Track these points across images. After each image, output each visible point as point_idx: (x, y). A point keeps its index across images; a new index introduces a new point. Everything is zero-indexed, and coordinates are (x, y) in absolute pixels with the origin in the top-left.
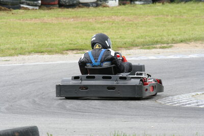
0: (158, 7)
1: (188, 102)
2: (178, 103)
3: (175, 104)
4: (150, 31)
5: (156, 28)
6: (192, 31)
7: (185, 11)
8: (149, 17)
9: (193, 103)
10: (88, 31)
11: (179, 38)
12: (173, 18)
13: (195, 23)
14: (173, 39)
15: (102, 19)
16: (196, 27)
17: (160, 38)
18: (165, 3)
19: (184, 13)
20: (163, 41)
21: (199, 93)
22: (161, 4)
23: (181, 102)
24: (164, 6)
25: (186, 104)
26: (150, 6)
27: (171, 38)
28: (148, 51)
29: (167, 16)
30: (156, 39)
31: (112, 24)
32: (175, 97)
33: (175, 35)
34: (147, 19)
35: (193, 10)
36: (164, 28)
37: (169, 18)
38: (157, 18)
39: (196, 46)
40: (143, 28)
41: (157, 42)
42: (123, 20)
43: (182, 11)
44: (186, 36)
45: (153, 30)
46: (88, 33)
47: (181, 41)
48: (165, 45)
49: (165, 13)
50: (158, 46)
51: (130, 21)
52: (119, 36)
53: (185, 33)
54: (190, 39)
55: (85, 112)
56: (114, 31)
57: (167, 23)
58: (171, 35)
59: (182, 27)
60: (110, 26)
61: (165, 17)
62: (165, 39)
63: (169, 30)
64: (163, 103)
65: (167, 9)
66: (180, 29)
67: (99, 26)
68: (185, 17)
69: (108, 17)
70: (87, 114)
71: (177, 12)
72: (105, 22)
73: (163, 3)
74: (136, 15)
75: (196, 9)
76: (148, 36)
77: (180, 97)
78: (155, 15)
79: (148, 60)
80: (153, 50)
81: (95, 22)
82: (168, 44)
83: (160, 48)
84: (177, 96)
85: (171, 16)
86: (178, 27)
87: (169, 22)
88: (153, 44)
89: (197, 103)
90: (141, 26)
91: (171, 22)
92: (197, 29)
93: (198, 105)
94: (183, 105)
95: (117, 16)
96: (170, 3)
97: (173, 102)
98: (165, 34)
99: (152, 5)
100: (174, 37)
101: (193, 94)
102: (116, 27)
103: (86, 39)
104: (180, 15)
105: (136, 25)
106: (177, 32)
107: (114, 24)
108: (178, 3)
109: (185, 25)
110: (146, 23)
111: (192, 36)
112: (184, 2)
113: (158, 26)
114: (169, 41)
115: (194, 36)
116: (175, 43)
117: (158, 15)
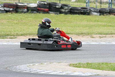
0: (9, 15)
1: (25, 70)
2: (19, 70)
4: (4, 28)
5: (7, 27)
6: (28, 29)
7: (24, 18)
8: (4, 21)
9: (28, 70)
11: (20, 33)
12: (17, 22)
13: (29, 25)
14: (17, 33)
16: (30, 27)
17: (10, 32)
18: (13, 13)
19: (24, 19)
20: (11, 34)
21: (31, 65)
22: (10, 13)
23: (21, 69)
24: (12, 14)
25: (24, 71)
26: (4, 14)
27: (16, 33)
28: (3, 39)
30: (7, 33)
32: (18, 66)
33: (18, 31)
34: (2, 21)
35: (29, 17)
36: (12, 27)
37: (15, 22)
38: (8, 21)
41: (8, 35)
43: (22, 18)
44: (25, 32)
45: (6, 28)
47: (22, 35)
48: (12, 37)
49: (13, 19)
50: (9, 37)
53: (24, 30)
54: (26, 34)
58: (16, 31)
59: (22, 27)
62: (13, 33)
63: (15, 28)
64: (11, 70)
65: (14, 16)
66: (21, 28)
68: (24, 21)
71: (19, 18)
73: (12, 13)
75: (30, 17)
76: (3, 31)
77: (21, 66)
79: (3, 45)
80: (6, 39)
82: (14, 36)
83: (10, 38)
84: (19, 66)
85: (16, 20)
86: (20, 27)
87: (15, 24)
88: (5, 36)
89: (30, 70)
91: (16, 24)
92: (31, 29)
93: (30, 71)
94: (22, 71)
96: (15, 13)
97: (16, 69)
98: (12, 30)
99: (6, 14)
100: (17, 32)
101: (28, 65)
104: (21, 20)
106: (19, 30)
108: (20, 13)
109: (24, 26)
110: (2, 24)
111: (27, 32)
112: (23, 13)
113: (9, 26)
114: (15, 35)
115: (29, 32)
116: (18, 36)
117: (9, 20)
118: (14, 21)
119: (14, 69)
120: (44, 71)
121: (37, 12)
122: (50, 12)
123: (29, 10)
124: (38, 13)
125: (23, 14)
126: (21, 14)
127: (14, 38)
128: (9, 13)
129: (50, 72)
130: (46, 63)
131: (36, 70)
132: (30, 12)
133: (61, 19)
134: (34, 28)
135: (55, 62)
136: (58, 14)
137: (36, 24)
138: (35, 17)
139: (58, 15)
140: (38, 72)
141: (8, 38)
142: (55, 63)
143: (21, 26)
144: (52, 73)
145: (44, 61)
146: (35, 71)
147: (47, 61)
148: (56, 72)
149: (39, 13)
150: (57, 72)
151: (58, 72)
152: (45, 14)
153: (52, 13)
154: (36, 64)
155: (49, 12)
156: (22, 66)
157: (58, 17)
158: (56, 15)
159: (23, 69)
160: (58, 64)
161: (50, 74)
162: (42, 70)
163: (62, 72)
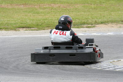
1: (108, 67)
2: (100, 67)
3: (98, 68)
4: (79, 15)
5: (83, 13)
6: (109, 15)
8: (78, 5)
9: (111, 67)
10: (34, 15)
11: (100, 20)
13: (111, 10)
14: (96, 21)
15: (44, 6)
16: (112, 13)
17: (86, 20)
19: (104, 2)
20: (88, 22)
21: (115, 60)
23: (102, 66)
25: (106, 68)
27: (94, 20)
28: (77, 29)
29: (91, 4)
30: (83, 21)
31: (51, 9)
33: (97, 18)
34: (76, 6)
36: (89, 13)
37: (93, 6)
38: (84, 6)
39: (113, 27)
40: (74, 13)
41: (84, 23)
42: (59, 7)
43: (102, 1)
44: (105, 19)
45: (81, 14)
46: (34, 16)
47: (102, 23)
48: (90, 25)
49: (89, 2)
50: (85, 26)
51: (64, 7)
52: (56, 19)
53: (104, 17)
54: (108, 22)
55: (33, 73)
56: (53, 14)
57: (91, 9)
59: (102, 13)
60: (50, 11)
61: (90, 5)
62: (90, 21)
63: (93, 15)
66: (100, 14)
67: (42, 10)
68: (104, 5)
69: (49, 4)
70: (35, 74)
71: (98, 2)
72: (46, 8)
74: (68, 3)
76: (77, 18)
78: (82, 4)
80: (82, 29)
81: (39, 8)
82: (92, 25)
83: (87, 27)
85: (94, 5)
86: (99, 13)
87: (92, 9)
88: (81, 25)
89: (114, 67)
90: (72, 12)
91: (94, 9)
92: (113, 15)
93: (115, 69)
94: (104, 68)
95: (55, 4)
98: (90, 17)
101: (111, 61)
102: (54, 12)
103: (33, 20)
104: (101, 4)
105: (69, 10)
106: (98, 16)
107: (52, 10)
109: (104, 11)
110: (76, 9)
111: (109, 19)
113: (85, 12)
114: (93, 23)
115: (111, 19)
116: (97, 24)
117: (84, 4)
118: (91, 5)
127: (92, 27)
134: (117, 14)
137: (119, 9)
141: (84, 28)
143: (100, 11)
146: (120, 68)
154: (122, 60)
159: (105, 66)
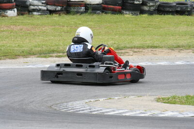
0: (55, 18)
1: (82, 109)
2: (71, 109)
4: (47, 40)
5: (52, 38)
7: (80, 22)
8: (46, 28)
9: (86, 110)
12: (69, 29)
17: (56, 47)
18: (61, 14)
19: (79, 24)
20: (59, 50)
21: (92, 100)
22: (58, 15)
23: (75, 108)
24: (61, 17)
25: (79, 111)
26: (47, 17)
28: (44, 59)
29: (63, 26)
30: (52, 48)
31: (11, 33)
32: (70, 104)
35: (88, 21)
36: (60, 38)
37: (65, 29)
38: (54, 28)
40: (40, 37)
41: (53, 51)
42: (21, 30)
43: (77, 22)
45: (50, 40)
48: (61, 54)
49: (61, 24)
50: (55, 55)
51: (28, 30)
52: (17, 45)
56: (13, 39)
57: (63, 33)
60: (9, 35)
62: (61, 48)
63: (65, 40)
64: (58, 109)
65: (63, 20)
69: (7, 27)
71: (72, 23)
74: (33, 25)
75: (91, 21)
76: (44, 45)
77: (75, 103)
78: (52, 26)
80: (50, 59)
83: (57, 57)
84: (71, 103)
85: (67, 27)
87: (65, 32)
88: (49, 53)
89: (90, 109)
90: (38, 36)
91: (67, 32)
93: (91, 112)
94: (77, 111)
95: (16, 25)
96: (66, 14)
97: (67, 108)
98: (61, 43)
99: (49, 16)
101: (87, 101)
102: (14, 36)
105: (34, 34)
108: (74, 14)
110: (44, 33)
112: (79, 14)
113: (55, 36)
119: (63, 109)
120: (114, 111)
121: (102, 12)
122: (124, 12)
123: (88, 10)
124: (104, 14)
125: (78, 16)
126: (75, 16)
128: (56, 15)
129: (124, 113)
130: (116, 98)
131: (101, 110)
132: (91, 13)
133: (142, 23)
135: (132, 95)
136: (137, 15)
137: (100, 32)
138: (98, 21)
139: (137, 17)
140: (103, 113)
141: (53, 57)
142: (132, 97)
144: (127, 114)
145: (115, 93)
146: (98, 111)
147: (119, 93)
148: (135, 113)
149: (106, 13)
150: (135, 111)
151: (137, 112)
152: (115, 14)
153: (128, 12)
154: (101, 100)
155: (122, 11)
156: (78, 102)
157: (138, 19)
158: (133, 16)
159: (78, 107)
160: (137, 98)
161: (124, 115)
162: (110, 108)
163: (144, 112)
